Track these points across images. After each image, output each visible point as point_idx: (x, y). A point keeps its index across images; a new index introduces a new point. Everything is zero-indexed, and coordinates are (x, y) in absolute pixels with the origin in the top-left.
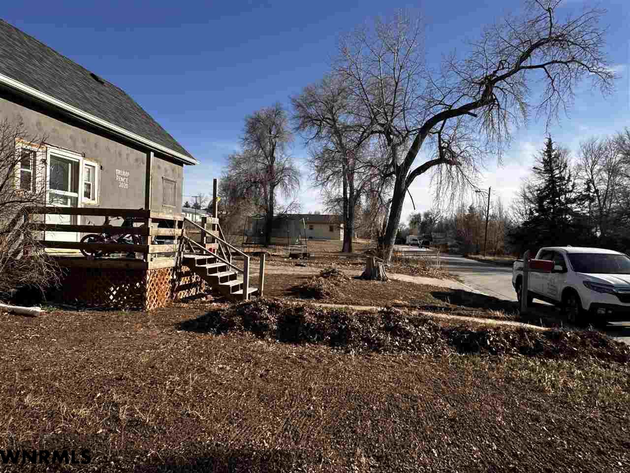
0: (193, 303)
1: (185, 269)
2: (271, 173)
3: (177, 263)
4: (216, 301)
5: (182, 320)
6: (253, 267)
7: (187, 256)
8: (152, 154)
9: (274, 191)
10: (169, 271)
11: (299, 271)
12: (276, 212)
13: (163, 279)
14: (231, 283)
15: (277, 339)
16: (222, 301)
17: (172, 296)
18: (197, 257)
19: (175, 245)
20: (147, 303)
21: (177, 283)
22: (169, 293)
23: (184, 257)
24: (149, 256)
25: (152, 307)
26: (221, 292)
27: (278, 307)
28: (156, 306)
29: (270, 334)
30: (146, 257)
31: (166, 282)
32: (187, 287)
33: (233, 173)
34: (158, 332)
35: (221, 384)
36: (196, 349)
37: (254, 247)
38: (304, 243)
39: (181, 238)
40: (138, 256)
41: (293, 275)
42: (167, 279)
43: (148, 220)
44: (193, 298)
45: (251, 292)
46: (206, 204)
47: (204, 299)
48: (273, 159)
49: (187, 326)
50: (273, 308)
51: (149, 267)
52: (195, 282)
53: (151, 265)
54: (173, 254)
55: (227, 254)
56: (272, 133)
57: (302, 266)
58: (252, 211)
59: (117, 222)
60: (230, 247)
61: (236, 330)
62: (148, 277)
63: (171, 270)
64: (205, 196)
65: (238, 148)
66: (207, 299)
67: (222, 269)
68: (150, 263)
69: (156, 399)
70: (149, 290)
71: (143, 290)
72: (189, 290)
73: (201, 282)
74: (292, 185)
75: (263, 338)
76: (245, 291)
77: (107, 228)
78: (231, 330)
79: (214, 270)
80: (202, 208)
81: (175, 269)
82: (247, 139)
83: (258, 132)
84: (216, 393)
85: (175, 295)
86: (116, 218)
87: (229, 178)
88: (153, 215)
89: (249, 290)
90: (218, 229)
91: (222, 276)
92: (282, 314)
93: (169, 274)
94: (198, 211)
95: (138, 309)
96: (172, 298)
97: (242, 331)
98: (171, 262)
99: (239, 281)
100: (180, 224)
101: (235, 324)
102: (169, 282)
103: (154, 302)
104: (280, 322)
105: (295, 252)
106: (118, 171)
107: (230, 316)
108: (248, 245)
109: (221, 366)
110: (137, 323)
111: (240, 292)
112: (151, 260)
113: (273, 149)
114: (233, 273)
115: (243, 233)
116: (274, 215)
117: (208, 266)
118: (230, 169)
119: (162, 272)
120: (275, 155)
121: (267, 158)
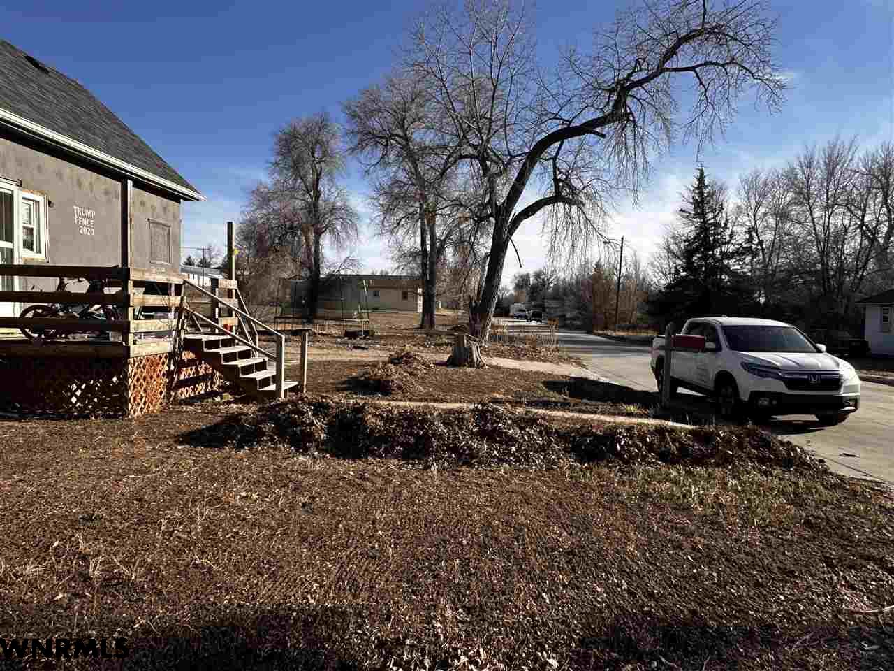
0: (202, 405)
1: (188, 355)
2: (315, 215)
3: (174, 347)
4: (235, 402)
5: (184, 429)
6: (290, 351)
7: (190, 337)
8: (130, 183)
9: (321, 242)
10: (163, 358)
11: (358, 355)
12: (324, 272)
13: (154, 371)
14: (258, 376)
15: (327, 452)
16: (245, 401)
17: (168, 396)
18: (205, 338)
19: (172, 319)
20: (130, 406)
21: (176, 376)
22: (164, 391)
23: (185, 338)
24: (131, 337)
25: (138, 413)
26: (243, 388)
27: (327, 406)
28: (145, 411)
29: (317, 447)
30: (126, 339)
31: (158, 376)
32: (192, 382)
33: (259, 214)
34: (148, 448)
35: (244, 519)
36: (205, 471)
37: (293, 323)
38: (365, 316)
39: (179, 310)
40: (114, 337)
41: (350, 361)
42: (160, 371)
43: (127, 283)
44: (201, 398)
45: (287, 387)
46: (219, 260)
47: (218, 399)
48: (318, 194)
49: (192, 438)
50: (320, 408)
51: (132, 354)
52: (203, 375)
53: (135, 351)
54: (168, 333)
55: (252, 333)
56: (316, 156)
57: (363, 348)
58: (288, 270)
59: (78, 287)
60: (255, 323)
61: (267, 442)
62: (130, 369)
63: (166, 357)
64: (216, 249)
65: (266, 178)
66: (222, 398)
67: (244, 355)
68: (132, 347)
69: (146, 546)
70: (132, 387)
71: (123, 386)
72: (195, 387)
73: (213, 374)
74: (347, 232)
75: (305, 451)
76: (279, 386)
77: (62, 296)
78: (259, 443)
79: (232, 357)
80: (212, 267)
81: (171, 356)
82: (277, 164)
83: (295, 154)
84: (237, 533)
85: (172, 393)
86: (76, 280)
87: (252, 222)
88: (134, 275)
89: (286, 385)
90: (237, 296)
91: (243, 365)
92: (333, 417)
93: (163, 363)
94: (206, 270)
95: (115, 417)
96: (168, 399)
97: (275, 443)
98: (166, 346)
99: (270, 372)
100: (178, 289)
101: (263, 434)
102: (164, 375)
103: (142, 405)
104: (331, 429)
105: (352, 329)
106: (78, 210)
107: (257, 422)
108: (283, 320)
109: (244, 494)
110: (115, 437)
111: (272, 387)
112: (135, 343)
113: (318, 180)
114: (262, 361)
115: (277, 303)
116: (322, 276)
117: (223, 351)
118: (252, 209)
119: (152, 361)
120: (320, 187)
121: (308, 192)
